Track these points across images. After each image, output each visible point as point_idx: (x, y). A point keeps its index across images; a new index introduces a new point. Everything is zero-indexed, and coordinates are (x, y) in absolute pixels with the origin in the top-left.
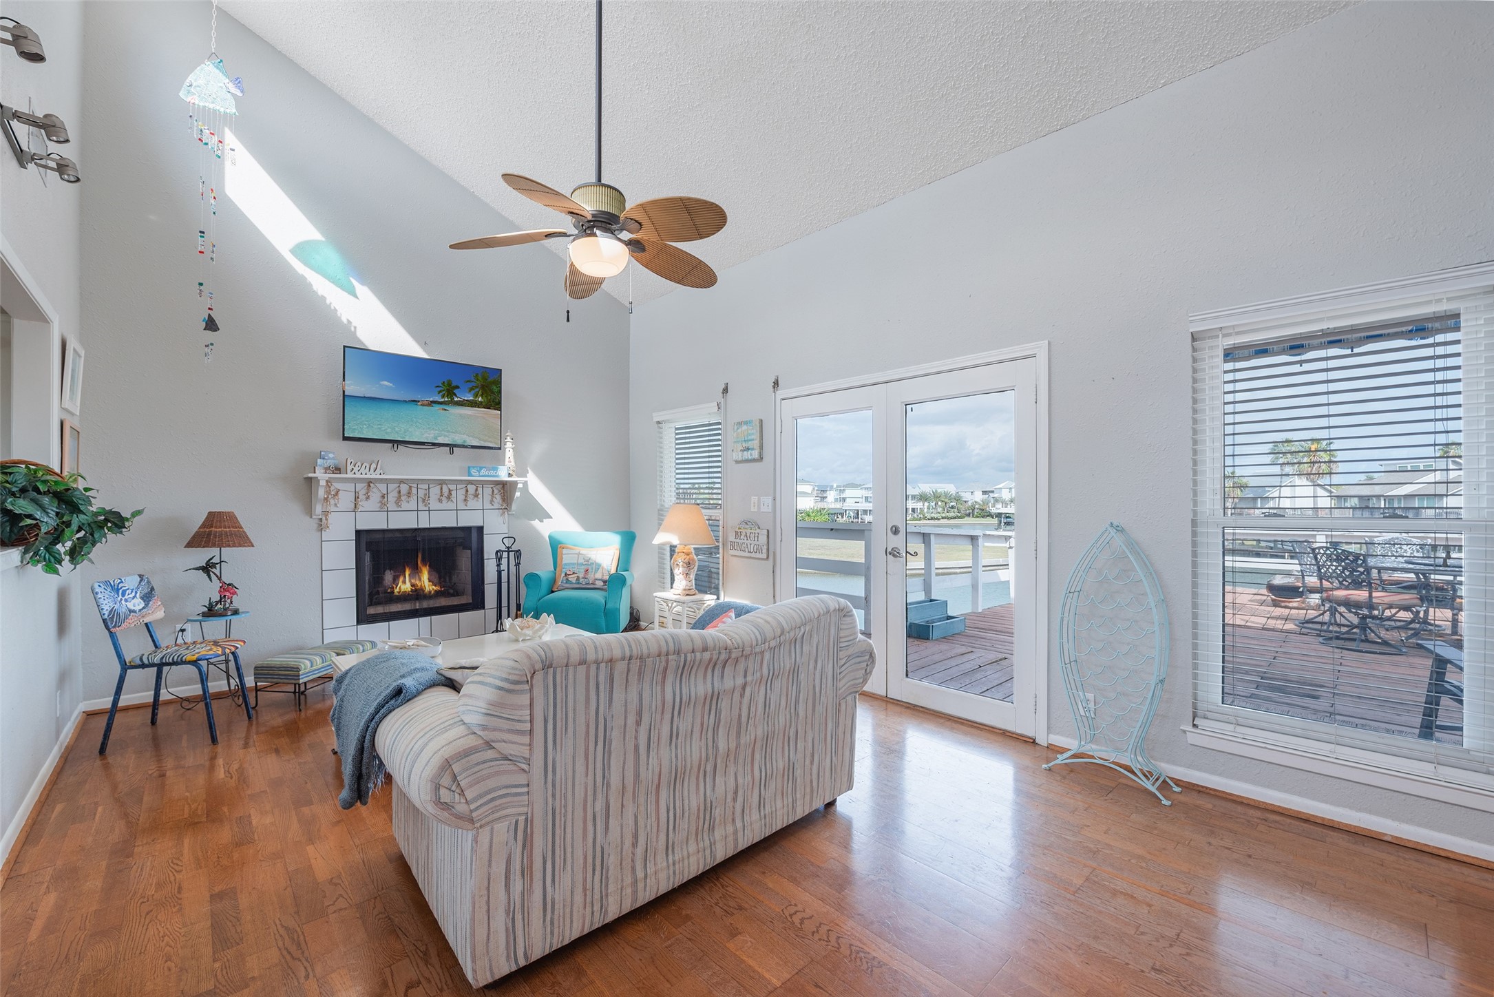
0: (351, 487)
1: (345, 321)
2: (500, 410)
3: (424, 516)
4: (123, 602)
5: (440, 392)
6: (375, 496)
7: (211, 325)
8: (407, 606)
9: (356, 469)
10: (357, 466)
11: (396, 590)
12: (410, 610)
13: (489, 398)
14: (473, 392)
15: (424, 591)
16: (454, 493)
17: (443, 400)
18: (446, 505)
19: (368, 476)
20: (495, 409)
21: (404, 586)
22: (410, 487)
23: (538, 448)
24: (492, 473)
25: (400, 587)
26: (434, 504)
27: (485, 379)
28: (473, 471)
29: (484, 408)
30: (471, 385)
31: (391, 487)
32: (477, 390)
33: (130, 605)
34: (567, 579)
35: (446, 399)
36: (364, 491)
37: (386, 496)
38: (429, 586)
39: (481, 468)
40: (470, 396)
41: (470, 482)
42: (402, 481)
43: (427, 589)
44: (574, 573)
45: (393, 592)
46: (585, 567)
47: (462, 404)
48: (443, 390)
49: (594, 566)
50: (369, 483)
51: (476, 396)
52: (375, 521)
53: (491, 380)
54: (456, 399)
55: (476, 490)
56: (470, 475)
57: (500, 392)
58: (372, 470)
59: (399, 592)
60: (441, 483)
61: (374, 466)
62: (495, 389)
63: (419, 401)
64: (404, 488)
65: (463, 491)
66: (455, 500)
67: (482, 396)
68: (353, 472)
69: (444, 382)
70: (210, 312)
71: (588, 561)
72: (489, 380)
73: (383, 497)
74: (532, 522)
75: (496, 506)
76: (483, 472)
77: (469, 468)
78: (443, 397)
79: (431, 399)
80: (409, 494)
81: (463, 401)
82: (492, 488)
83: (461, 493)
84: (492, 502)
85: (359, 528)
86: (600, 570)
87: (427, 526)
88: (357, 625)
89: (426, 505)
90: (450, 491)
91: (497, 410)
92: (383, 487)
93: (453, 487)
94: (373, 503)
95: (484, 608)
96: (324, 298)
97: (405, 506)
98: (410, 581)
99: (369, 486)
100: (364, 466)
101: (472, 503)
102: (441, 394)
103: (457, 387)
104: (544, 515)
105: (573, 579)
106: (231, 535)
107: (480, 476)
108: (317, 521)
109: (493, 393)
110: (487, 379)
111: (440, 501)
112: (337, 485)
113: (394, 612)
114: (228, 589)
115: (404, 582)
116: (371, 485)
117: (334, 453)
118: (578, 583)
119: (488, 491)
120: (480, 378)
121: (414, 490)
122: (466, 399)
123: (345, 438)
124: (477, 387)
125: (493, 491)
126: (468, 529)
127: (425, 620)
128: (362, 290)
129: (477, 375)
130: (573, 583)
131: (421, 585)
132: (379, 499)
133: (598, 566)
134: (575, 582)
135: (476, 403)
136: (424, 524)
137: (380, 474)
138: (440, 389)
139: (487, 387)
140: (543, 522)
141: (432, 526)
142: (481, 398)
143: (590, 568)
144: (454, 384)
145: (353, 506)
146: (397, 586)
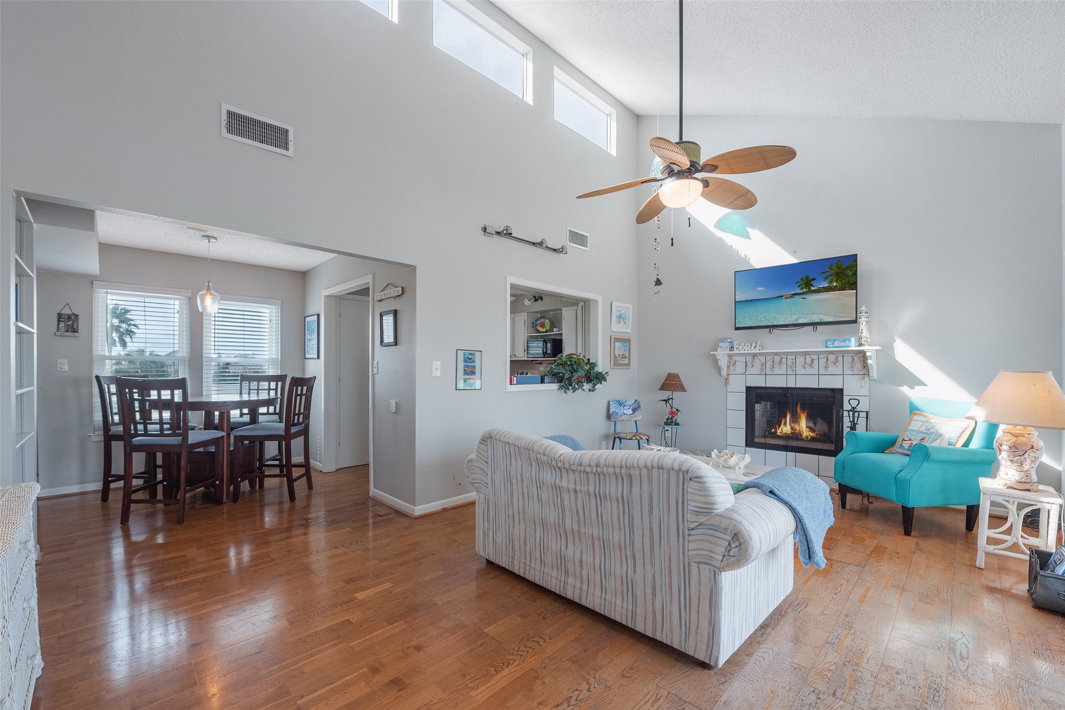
0: (743, 359)
1: (743, 256)
2: (856, 290)
3: (791, 378)
4: (622, 410)
6: (757, 364)
7: (658, 282)
8: (781, 442)
9: (740, 348)
10: (741, 345)
11: (778, 431)
12: (782, 445)
13: (844, 281)
14: (828, 280)
15: (801, 434)
16: (816, 362)
17: (802, 291)
18: (809, 371)
19: (754, 351)
20: (850, 290)
21: (785, 429)
22: (781, 358)
23: (908, 316)
24: (842, 344)
25: (782, 429)
26: (799, 370)
27: (839, 267)
28: (829, 343)
29: (839, 290)
30: (825, 275)
31: (768, 358)
32: (833, 277)
33: (625, 412)
34: (901, 445)
35: (805, 290)
36: (751, 361)
37: (764, 364)
38: (805, 431)
39: (834, 341)
40: (825, 283)
41: (829, 353)
42: (776, 354)
43: (804, 435)
44: (910, 440)
45: (776, 432)
46: (922, 436)
47: (818, 291)
48: (802, 284)
49: (932, 436)
50: (754, 355)
51: (831, 282)
52: (758, 381)
53: (845, 266)
54: (813, 288)
55: (836, 359)
56: (827, 347)
57: (855, 274)
58: (753, 347)
59: (781, 433)
60: (806, 354)
61: (754, 344)
62: (849, 272)
63: (783, 296)
64: (777, 358)
65: (825, 360)
66: (817, 367)
67: (836, 281)
68: (738, 350)
69: (802, 278)
70: (658, 277)
71: (929, 430)
72: (843, 267)
73: (763, 365)
75: (856, 372)
76: (836, 344)
77: (826, 341)
78: (802, 289)
79: (793, 293)
80: (780, 362)
81: (819, 289)
82: (851, 356)
83: (823, 361)
84: (852, 368)
85: (748, 385)
86: (941, 438)
87: (794, 386)
88: (746, 446)
89: (793, 371)
90: (813, 360)
91: (853, 289)
92: (762, 359)
93: (815, 357)
94: (757, 368)
96: (731, 246)
97: (777, 371)
98: (790, 424)
99: (754, 358)
100: (746, 345)
101: (832, 370)
102: (800, 287)
103: (814, 279)
104: (914, 381)
105: (907, 444)
106: (676, 385)
107: (834, 347)
108: (725, 380)
109: (847, 276)
110: (841, 267)
111: (804, 367)
112: (735, 358)
113: (772, 444)
114: (674, 413)
115: (785, 424)
116: (755, 357)
117: (731, 339)
119: (848, 359)
120: (834, 268)
121: (784, 360)
122: (821, 286)
123: (737, 329)
124: (831, 275)
125: (853, 359)
126: (833, 390)
128: (754, 233)
129: (832, 266)
131: (799, 430)
132: (760, 366)
134: (906, 448)
135: (831, 288)
136: (791, 384)
137: (759, 350)
138: (798, 284)
139: (841, 273)
140: (914, 388)
141: (797, 386)
142: (835, 283)
143: (928, 436)
144: (811, 277)
145: (744, 371)
146: (779, 427)
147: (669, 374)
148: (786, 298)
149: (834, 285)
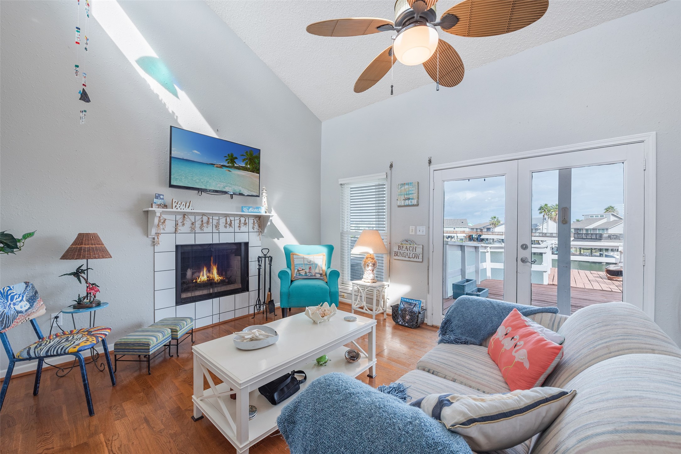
0: (173, 217)
1: (171, 112)
2: (259, 174)
3: (216, 236)
5: (227, 160)
6: (188, 223)
7: (85, 97)
8: (205, 292)
9: (178, 206)
10: (178, 204)
11: (199, 281)
12: (207, 294)
13: (254, 166)
14: (245, 162)
15: (214, 280)
16: (233, 222)
17: (228, 165)
18: (228, 229)
19: (185, 210)
20: (256, 173)
21: (203, 278)
22: (208, 218)
23: (277, 197)
24: (256, 210)
25: (201, 279)
26: (222, 229)
28: (245, 209)
29: (251, 172)
30: (243, 158)
31: (198, 218)
32: (248, 161)
33: (18, 308)
34: (299, 273)
35: (230, 165)
36: (181, 221)
37: (194, 223)
38: (217, 277)
39: (249, 207)
40: (243, 164)
41: (242, 216)
42: (203, 214)
43: (216, 280)
44: (303, 270)
45: (196, 282)
46: (309, 266)
47: (239, 168)
48: (229, 159)
50: (184, 215)
51: (247, 164)
52: (187, 240)
53: (254, 155)
54: (235, 165)
55: (245, 221)
56: (243, 211)
57: (259, 163)
58: (187, 207)
59: (200, 283)
60: (226, 216)
61: (188, 204)
62: (257, 161)
63: (215, 165)
64: (205, 219)
65: (238, 221)
66: (233, 226)
67: (250, 164)
68: (176, 208)
69: (229, 154)
70: (84, 88)
71: (310, 262)
72: (254, 156)
73: (193, 224)
74: (274, 240)
75: (256, 230)
76: (250, 210)
77: (242, 207)
78: (228, 163)
79: (222, 164)
80: (208, 222)
81: (239, 167)
82: (253, 219)
84: (253, 228)
85: (178, 243)
86: (318, 268)
87: (218, 242)
88: (176, 306)
89: (217, 230)
90: (231, 221)
92: (192, 218)
93: (232, 219)
94: (186, 228)
95: (248, 290)
96: (158, 96)
97: (206, 230)
98: (206, 274)
99: (184, 217)
100: (182, 204)
101: (244, 229)
102: (227, 161)
103: (236, 158)
104: (280, 236)
105: (303, 273)
106: (97, 250)
107: (249, 212)
108: (151, 239)
109: (255, 163)
110: (252, 155)
111: (226, 227)
112: (165, 216)
113: (198, 296)
114: (92, 288)
115: (203, 275)
116: (186, 216)
117: (163, 195)
118: (306, 276)
119: (251, 221)
120: (249, 153)
121: (211, 220)
122: (241, 165)
123: (171, 186)
124: (247, 159)
125: (254, 221)
126: (239, 244)
127: (216, 300)
128: (181, 93)
129: (247, 152)
130: (303, 276)
131: (213, 277)
132: (190, 225)
133: (316, 265)
134: (304, 275)
135: (246, 168)
136: (216, 241)
137: (191, 210)
138: (226, 158)
139: (252, 160)
140: (279, 239)
141: (221, 242)
142: (249, 166)
143: (311, 266)
144: (234, 156)
145: (174, 229)
146: (199, 278)
147: (80, 235)
148: (217, 167)
149: (248, 167)
